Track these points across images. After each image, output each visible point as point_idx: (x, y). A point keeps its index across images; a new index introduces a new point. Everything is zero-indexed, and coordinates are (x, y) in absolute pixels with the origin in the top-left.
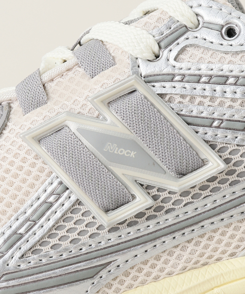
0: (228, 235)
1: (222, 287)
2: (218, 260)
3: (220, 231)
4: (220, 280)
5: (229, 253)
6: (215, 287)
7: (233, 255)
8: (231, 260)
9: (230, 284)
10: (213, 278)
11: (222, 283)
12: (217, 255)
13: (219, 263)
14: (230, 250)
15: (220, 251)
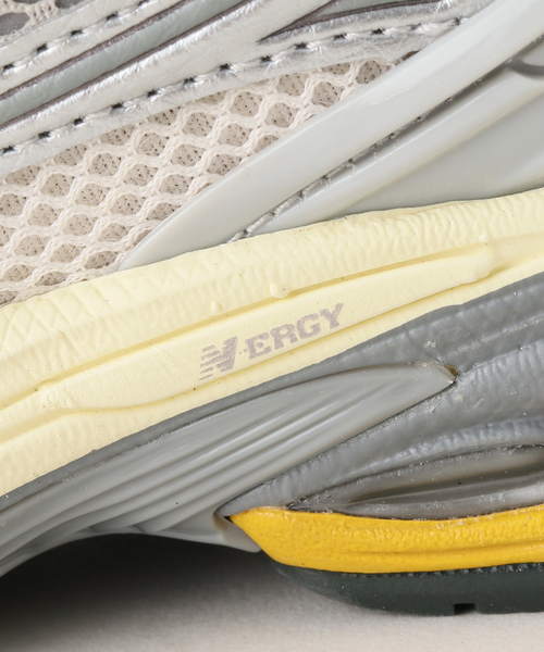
0: (75, 190)
1: (67, 382)
2: (52, 281)
3: (42, 177)
4: (58, 356)
5: (86, 255)
6: (45, 382)
7: (102, 262)
8: (96, 282)
9: (95, 371)
10: (32, 349)
11: (67, 366)
12: (42, 265)
13: (54, 294)
14: (91, 245)
15: (51, 247)
